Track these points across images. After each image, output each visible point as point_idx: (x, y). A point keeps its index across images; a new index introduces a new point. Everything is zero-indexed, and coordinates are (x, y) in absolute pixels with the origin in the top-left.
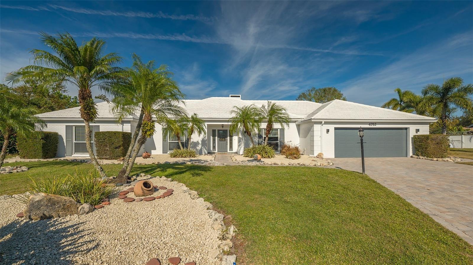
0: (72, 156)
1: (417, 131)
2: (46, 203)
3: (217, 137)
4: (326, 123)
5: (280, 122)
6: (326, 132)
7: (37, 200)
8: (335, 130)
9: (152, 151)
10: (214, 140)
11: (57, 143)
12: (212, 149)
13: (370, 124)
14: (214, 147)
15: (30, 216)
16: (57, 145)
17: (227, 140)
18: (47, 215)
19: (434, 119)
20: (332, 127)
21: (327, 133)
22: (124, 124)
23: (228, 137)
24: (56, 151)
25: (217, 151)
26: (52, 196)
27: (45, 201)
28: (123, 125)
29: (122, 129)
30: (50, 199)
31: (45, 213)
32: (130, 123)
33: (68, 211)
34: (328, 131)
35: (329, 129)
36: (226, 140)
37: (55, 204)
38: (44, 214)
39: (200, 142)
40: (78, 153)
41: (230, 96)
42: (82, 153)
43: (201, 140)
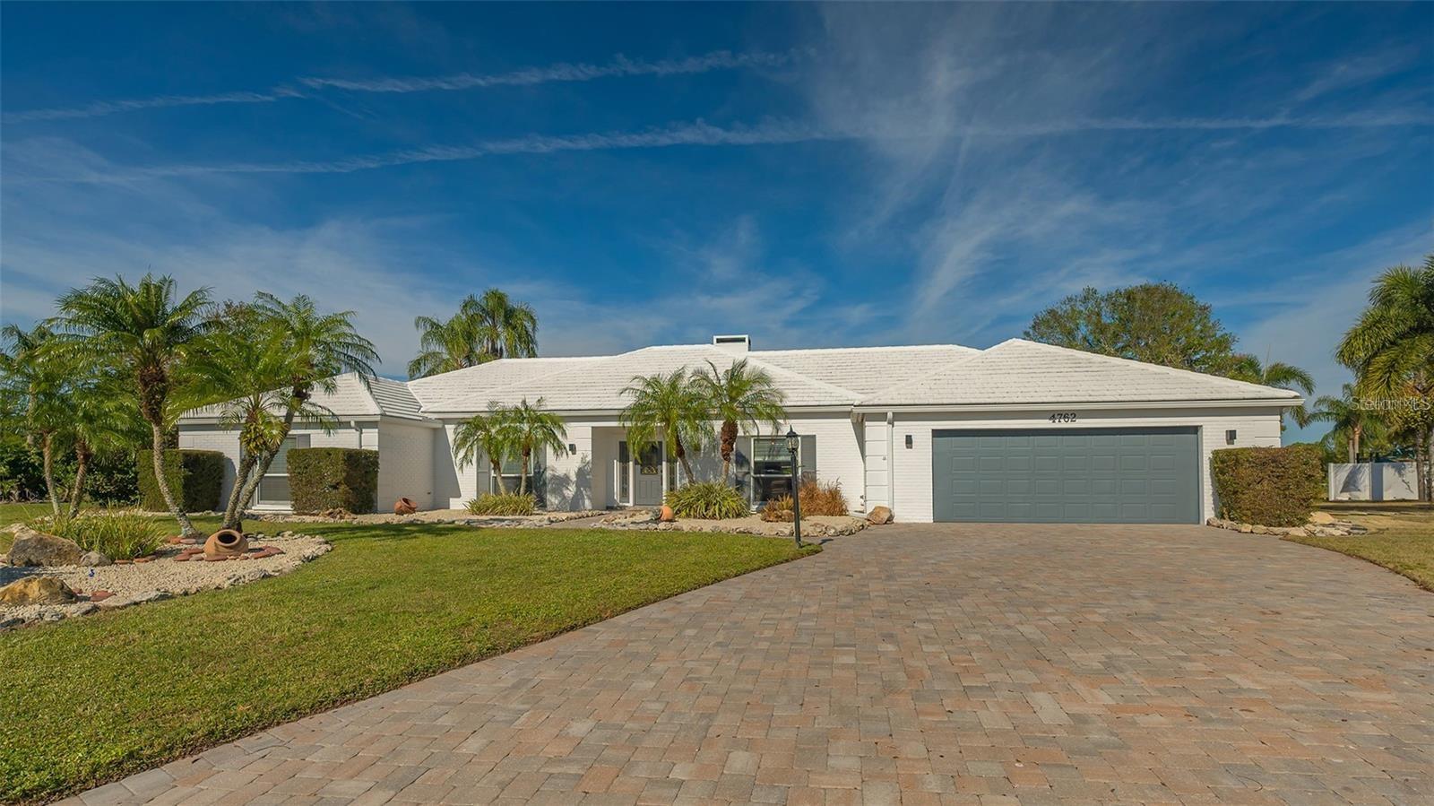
0: (253, 508)
1: (1231, 435)
2: (35, 544)
3: (631, 463)
4: (899, 417)
5: (770, 417)
6: (904, 444)
7: (25, 538)
8: (933, 437)
9: (451, 499)
10: (624, 471)
11: (220, 478)
12: (617, 497)
13: (1053, 416)
14: (624, 491)
15: (12, 560)
16: (221, 481)
17: (662, 471)
18: (34, 561)
19: (1294, 393)
20: (922, 431)
21: (907, 447)
22: (364, 430)
23: (664, 463)
24: (220, 495)
25: (631, 504)
26: (45, 535)
27: (33, 541)
28: (361, 433)
29: (358, 443)
30: (41, 539)
31: (32, 557)
32: (377, 428)
33: (66, 559)
34: (909, 440)
35: (911, 436)
36: (659, 471)
37: (46, 548)
38: (29, 559)
39: (574, 478)
40: (266, 502)
41: (715, 341)
42: (273, 502)
43: (576, 470)
